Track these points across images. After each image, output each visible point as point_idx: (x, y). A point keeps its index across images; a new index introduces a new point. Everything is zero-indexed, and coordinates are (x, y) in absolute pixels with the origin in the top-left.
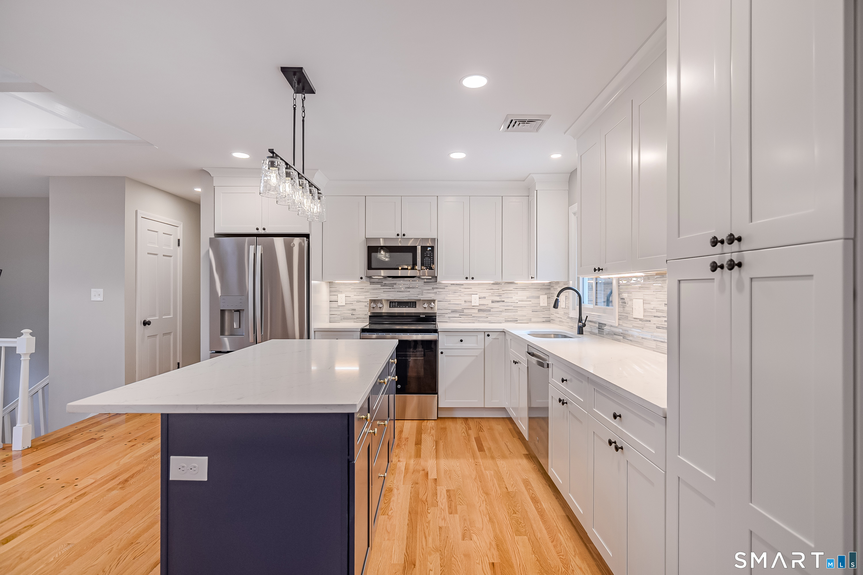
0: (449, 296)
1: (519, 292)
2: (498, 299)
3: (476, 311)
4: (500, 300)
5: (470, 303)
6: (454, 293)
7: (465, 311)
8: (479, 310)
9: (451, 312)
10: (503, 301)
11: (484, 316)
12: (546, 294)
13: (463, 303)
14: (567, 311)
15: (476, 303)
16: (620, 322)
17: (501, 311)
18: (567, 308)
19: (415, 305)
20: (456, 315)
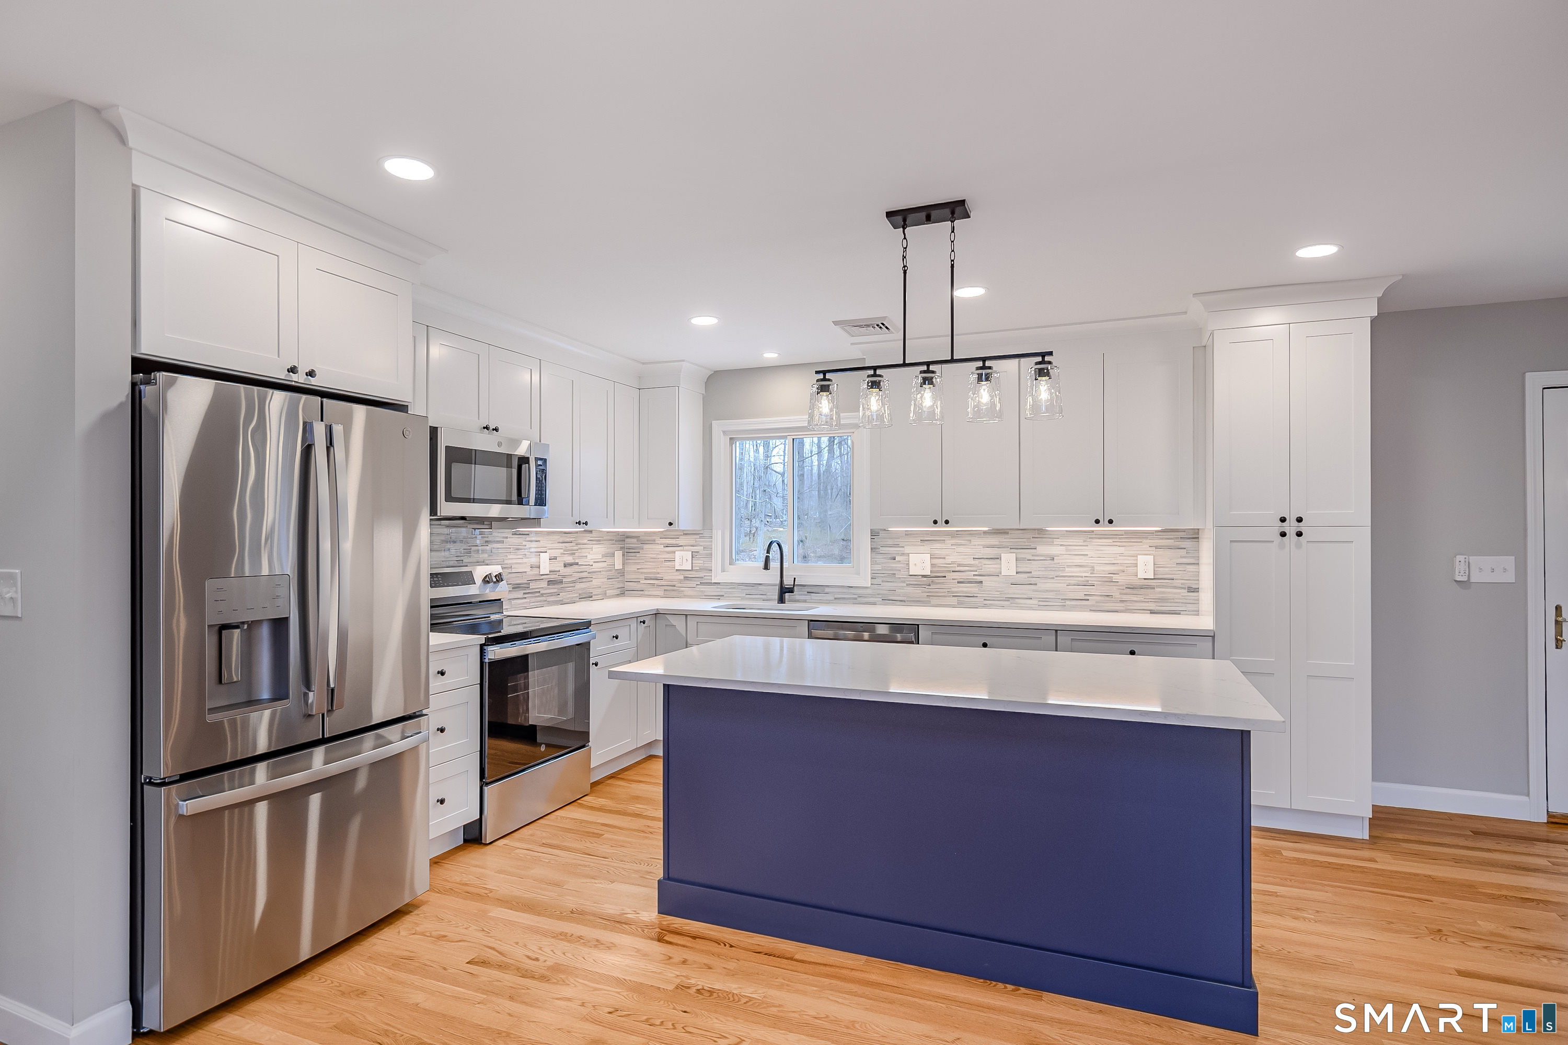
0: (510, 557)
1: (594, 546)
2: (569, 559)
3: (544, 584)
4: (573, 561)
5: (538, 569)
6: (516, 551)
7: (532, 585)
8: (550, 582)
9: (513, 588)
10: (577, 564)
11: (555, 592)
12: (622, 548)
13: (528, 569)
14: (701, 574)
15: (545, 568)
16: (875, 582)
17: (574, 582)
18: (701, 570)
19: (468, 579)
20: (520, 594)
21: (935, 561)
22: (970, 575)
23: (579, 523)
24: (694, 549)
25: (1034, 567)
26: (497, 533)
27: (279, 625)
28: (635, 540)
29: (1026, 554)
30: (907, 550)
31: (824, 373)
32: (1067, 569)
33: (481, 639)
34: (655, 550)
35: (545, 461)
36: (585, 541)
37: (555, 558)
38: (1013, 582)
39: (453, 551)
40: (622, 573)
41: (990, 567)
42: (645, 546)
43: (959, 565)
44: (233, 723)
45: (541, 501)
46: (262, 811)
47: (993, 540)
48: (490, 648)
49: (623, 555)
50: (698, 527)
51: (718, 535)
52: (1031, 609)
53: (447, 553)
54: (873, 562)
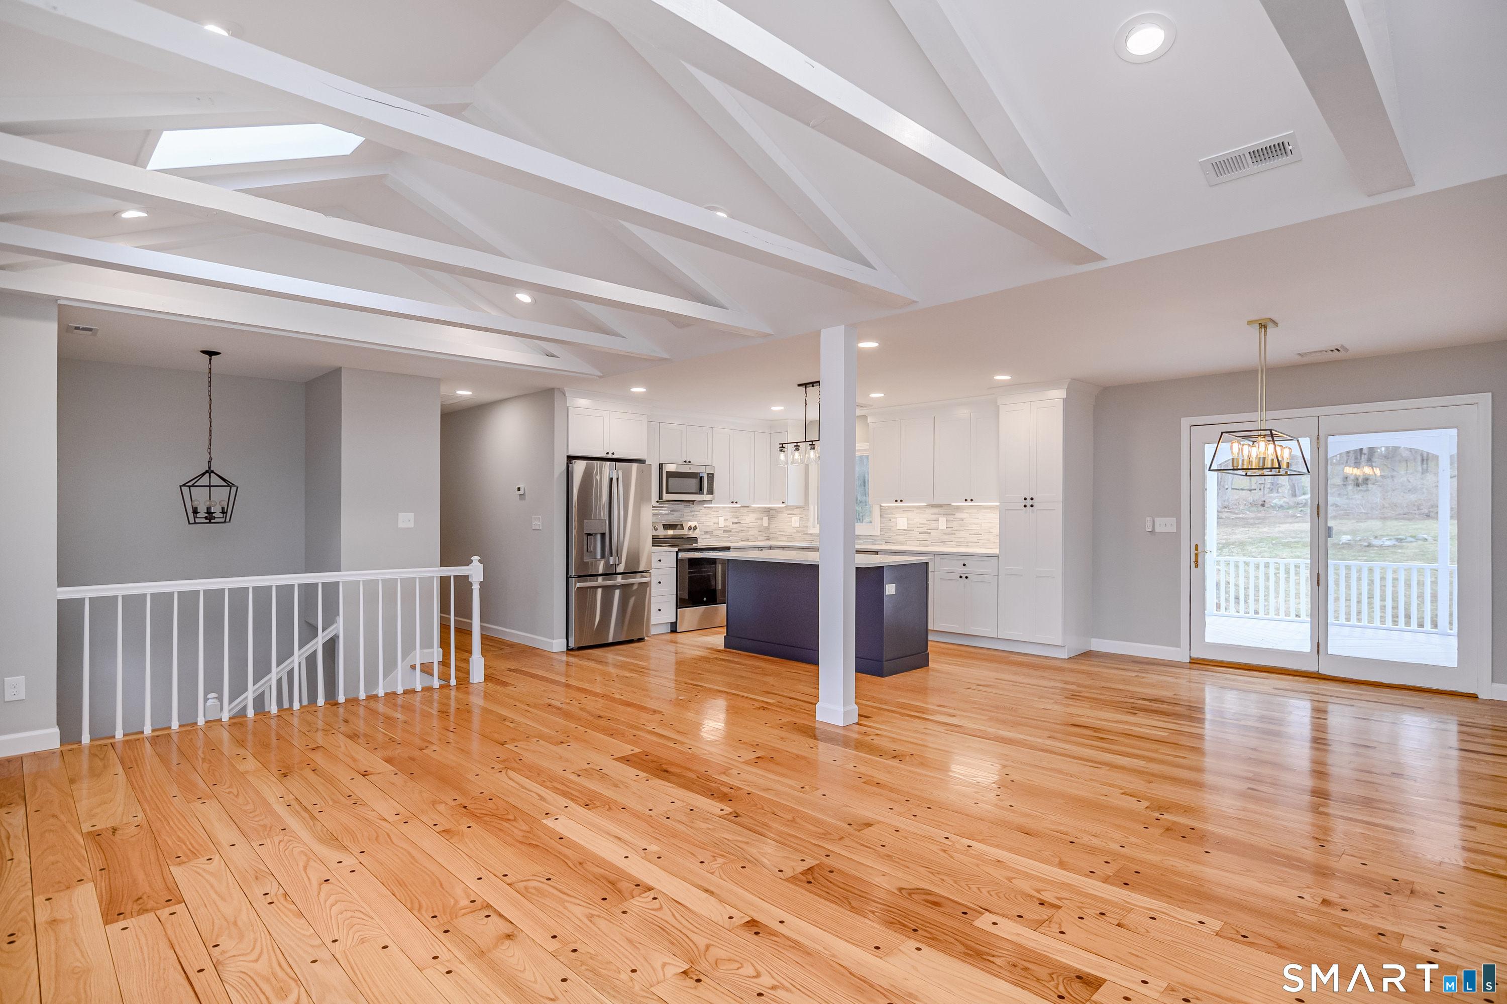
0: (702, 518)
1: (750, 514)
2: (736, 521)
3: (722, 532)
4: (738, 521)
6: (706, 516)
7: (714, 532)
9: (704, 533)
11: (727, 536)
12: (767, 516)
13: (712, 524)
14: (804, 529)
15: (722, 524)
16: (882, 533)
17: (738, 532)
18: (804, 527)
19: (682, 527)
20: (708, 536)
21: (909, 522)
22: (925, 529)
23: (733, 502)
24: (801, 516)
25: (955, 525)
26: (695, 507)
27: (603, 535)
28: (774, 511)
29: (951, 518)
30: (897, 516)
31: (782, 444)
32: (970, 526)
33: (676, 549)
34: (783, 516)
35: (713, 474)
36: (745, 512)
37: (727, 520)
38: (944, 532)
39: (675, 515)
40: (768, 528)
41: (934, 525)
42: (779, 514)
43: (920, 524)
44: (592, 562)
45: (711, 492)
46: (600, 591)
47: (936, 510)
48: (679, 554)
49: (769, 519)
50: (801, 504)
51: (811, 507)
52: (953, 547)
53: (672, 516)
54: (881, 523)
